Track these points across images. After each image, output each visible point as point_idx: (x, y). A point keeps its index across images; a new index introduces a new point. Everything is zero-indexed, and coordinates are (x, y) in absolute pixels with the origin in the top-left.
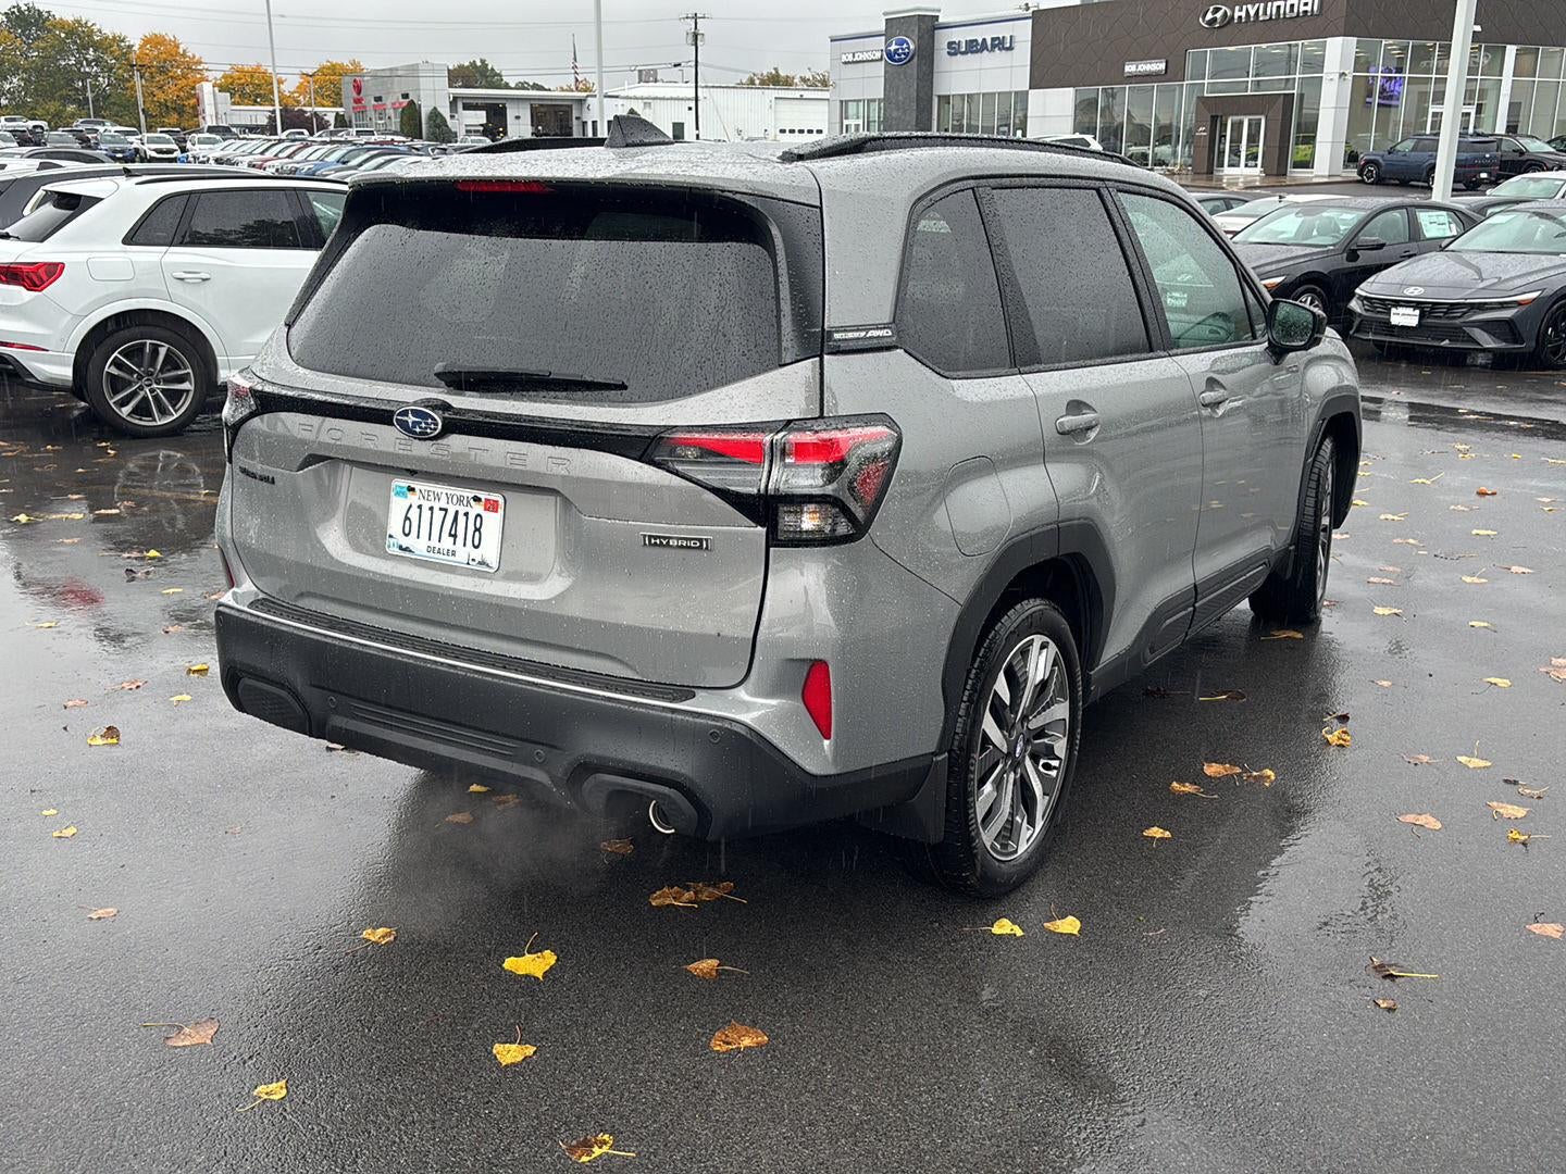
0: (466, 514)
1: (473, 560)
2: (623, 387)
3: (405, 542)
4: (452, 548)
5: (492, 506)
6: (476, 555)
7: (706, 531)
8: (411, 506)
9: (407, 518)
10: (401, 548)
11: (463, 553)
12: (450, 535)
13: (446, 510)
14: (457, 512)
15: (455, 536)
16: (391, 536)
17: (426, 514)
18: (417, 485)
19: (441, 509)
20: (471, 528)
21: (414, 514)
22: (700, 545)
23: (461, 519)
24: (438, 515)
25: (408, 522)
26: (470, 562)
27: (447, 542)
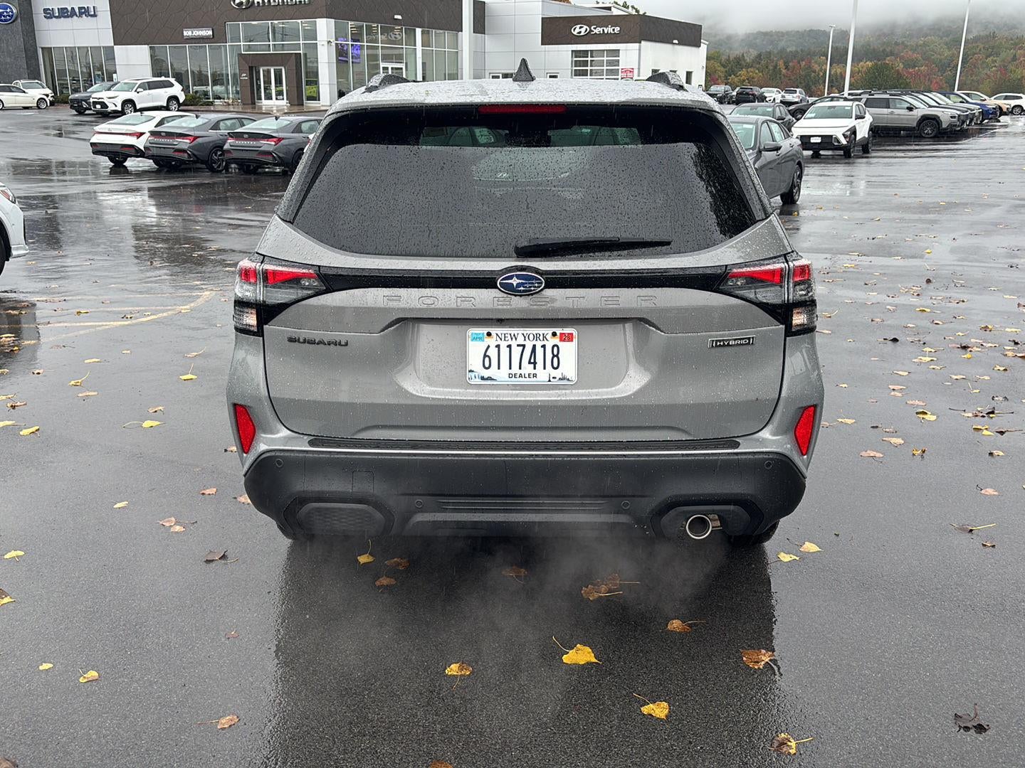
0: (544, 346)
1: (553, 378)
2: (668, 243)
3: (486, 373)
4: (534, 372)
5: (567, 338)
6: (557, 373)
7: (750, 332)
8: (489, 347)
9: (485, 356)
10: (483, 378)
11: (543, 375)
12: (530, 363)
13: (524, 346)
14: (534, 346)
15: (535, 363)
16: (471, 371)
17: (505, 352)
18: (494, 331)
19: (518, 345)
20: (549, 356)
21: (493, 353)
22: (749, 342)
23: (539, 351)
24: (516, 352)
25: (487, 359)
26: (551, 379)
27: (528, 368)
